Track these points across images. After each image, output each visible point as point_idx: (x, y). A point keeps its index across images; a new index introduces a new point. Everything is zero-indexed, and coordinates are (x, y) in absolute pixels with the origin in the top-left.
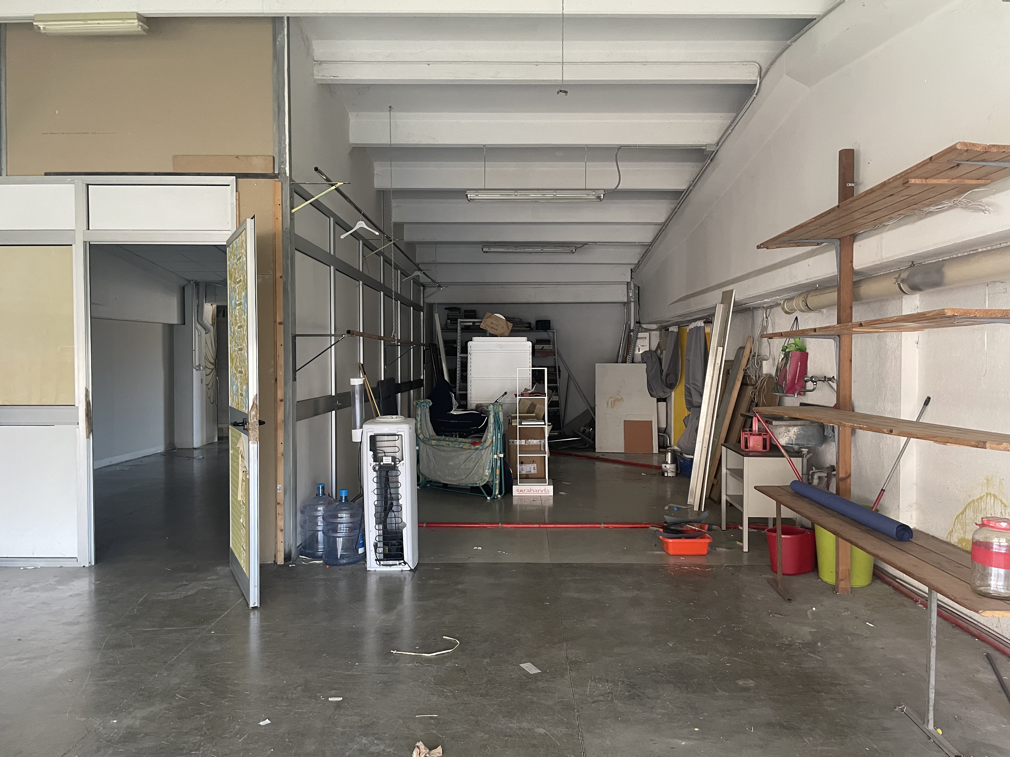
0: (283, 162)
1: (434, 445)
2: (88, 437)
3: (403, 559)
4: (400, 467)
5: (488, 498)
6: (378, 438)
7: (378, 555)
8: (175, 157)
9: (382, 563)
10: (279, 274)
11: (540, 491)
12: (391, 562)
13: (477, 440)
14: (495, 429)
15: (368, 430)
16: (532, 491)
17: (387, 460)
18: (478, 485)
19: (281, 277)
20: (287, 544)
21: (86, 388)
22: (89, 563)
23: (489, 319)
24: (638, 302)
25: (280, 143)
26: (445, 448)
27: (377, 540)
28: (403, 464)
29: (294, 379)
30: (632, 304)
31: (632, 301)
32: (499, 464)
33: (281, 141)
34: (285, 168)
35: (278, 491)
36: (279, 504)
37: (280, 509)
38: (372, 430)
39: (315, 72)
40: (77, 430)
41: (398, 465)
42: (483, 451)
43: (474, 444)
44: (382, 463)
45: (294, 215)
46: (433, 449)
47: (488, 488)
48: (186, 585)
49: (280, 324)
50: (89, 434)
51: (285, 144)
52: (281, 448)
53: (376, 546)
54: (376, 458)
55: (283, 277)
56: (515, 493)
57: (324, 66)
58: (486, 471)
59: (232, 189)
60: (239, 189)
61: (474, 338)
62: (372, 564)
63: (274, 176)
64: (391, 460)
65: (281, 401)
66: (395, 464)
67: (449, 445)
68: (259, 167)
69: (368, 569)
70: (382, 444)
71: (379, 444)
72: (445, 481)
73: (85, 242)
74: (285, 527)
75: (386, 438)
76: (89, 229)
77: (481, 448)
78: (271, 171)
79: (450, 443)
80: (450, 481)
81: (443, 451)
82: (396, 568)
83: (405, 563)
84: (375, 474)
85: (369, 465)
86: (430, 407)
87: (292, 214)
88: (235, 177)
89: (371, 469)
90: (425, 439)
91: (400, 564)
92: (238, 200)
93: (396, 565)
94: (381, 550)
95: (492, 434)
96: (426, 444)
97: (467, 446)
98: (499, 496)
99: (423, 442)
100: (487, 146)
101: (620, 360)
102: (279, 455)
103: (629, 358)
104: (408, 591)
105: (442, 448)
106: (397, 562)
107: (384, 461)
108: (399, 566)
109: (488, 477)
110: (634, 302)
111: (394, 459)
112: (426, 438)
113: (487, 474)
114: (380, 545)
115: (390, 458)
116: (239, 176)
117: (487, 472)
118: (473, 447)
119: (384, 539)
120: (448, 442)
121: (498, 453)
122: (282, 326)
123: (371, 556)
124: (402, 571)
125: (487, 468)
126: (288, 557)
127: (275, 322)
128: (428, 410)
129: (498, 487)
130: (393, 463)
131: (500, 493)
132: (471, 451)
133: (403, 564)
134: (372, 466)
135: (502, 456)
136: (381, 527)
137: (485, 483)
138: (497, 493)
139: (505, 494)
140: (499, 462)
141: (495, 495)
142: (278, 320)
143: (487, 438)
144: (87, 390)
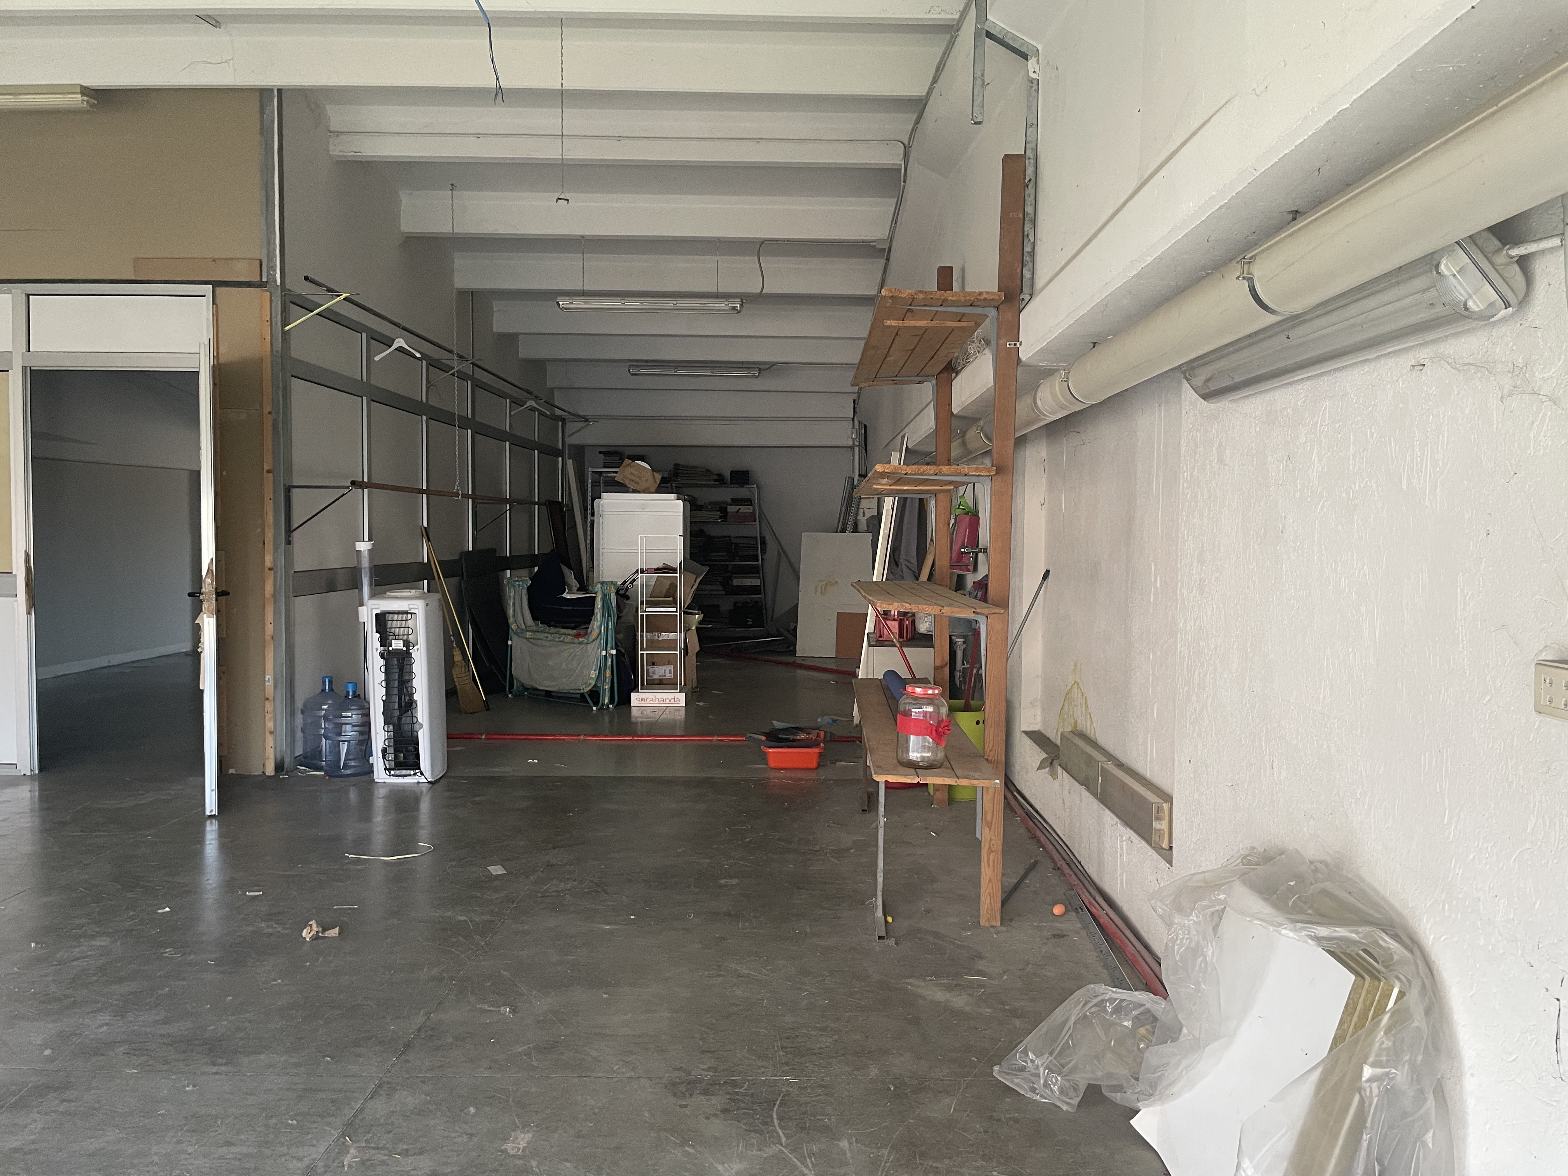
0: (272, 267)
1: (529, 638)
2: (29, 613)
3: (419, 768)
4: (415, 653)
5: (594, 708)
6: (389, 617)
7: (387, 762)
8: (136, 260)
9: (392, 772)
10: (267, 409)
11: (668, 700)
12: (405, 772)
13: (582, 632)
14: (603, 615)
15: (372, 607)
16: (657, 700)
17: (398, 645)
18: (582, 691)
19: (270, 413)
20: (278, 750)
21: (26, 551)
22: (31, 770)
23: (628, 468)
24: (863, 446)
25: (269, 243)
26: (544, 643)
27: (387, 744)
28: (418, 649)
29: (289, 542)
30: (857, 449)
31: (857, 446)
32: (609, 663)
33: (270, 241)
34: (275, 275)
35: (267, 684)
36: (267, 699)
37: (269, 706)
38: (377, 606)
39: (331, 147)
40: (15, 603)
41: (411, 651)
42: (589, 646)
43: (577, 636)
44: (390, 648)
45: (290, 334)
46: (529, 644)
47: (595, 694)
48: (142, 795)
49: (268, 472)
50: (31, 608)
51: (275, 244)
52: (269, 629)
53: (384, 751)
54: (384, 641)
55: (273, 412)
56: (634, 702)
57: (343, 137)
58: (592, 672)
59: (208, 299)
60: (218, 302)
61: (604, 495)
62: (380, 775)
63: (260, 285)
64: (402, 645)
65: (270, 569)
66: (408, 649)
67: (547, 637)
68: (243, 273)
69: (376, 780)
70: (394, 624)
71: (389, 624)
72: (542, 686)
73: (24, 368)
74: (275, 728)
75: (396, 617)
76: (29, 351)
77: (586, 641)
78: (257, 279)
79: (549, 635)
80: (548, 687)
81: (542, 646)
82: (410, 780)
83: (422, 774)
84: (382, 662)
85: (375, 650)
86: (529, 588)
87: (284, 333)
88: (211, 286)
89: (377, 655)
90: (519, 631)
91: (415, 774)
92: (216, 315)
93: (410, 775)
94: (392, 757)
95: (599, 623)
96: (519, 636)
97: (568, 639)
98: (611, 706)
99: (516, 634)
100: (586, 238)
101: (839, 529)
102: (268, 638)
103: (850, 526)
104: (425, 806)
105: (539, 642)
106: (412, 772)
107: (393, 645)
108: (414, 777)
109: (595, 680)
110: (859, 446)
111: (407, 643)
112: (521, 629)
113: (593, 676)
114: (391, 750)
115: (401, 642)
116: (216, 284)
117: (594, 674)
118: (576, 641)
119: (395, 744)
120: (546, 635)
121: (609, 649)
122: (271, 475)
123: (378, 762)
124: (418, 783)
125: (594, 668)
126: (279, 767)
127: (263, 469)
128: (525, 591)
129: (607, 694)
130: (404, 649)
131: (612, 701)
132: (573, 645)
133: (419, 774)
134: (379, 651)
135: (614, 652)
136: (391, 727)
137: (590, 688)
138: (606, 701)
139: (618, 705)
140: (610, 660)
141: (603, 705)
142: (266, 467)
143: (593, 628)
144: (28, 554)
